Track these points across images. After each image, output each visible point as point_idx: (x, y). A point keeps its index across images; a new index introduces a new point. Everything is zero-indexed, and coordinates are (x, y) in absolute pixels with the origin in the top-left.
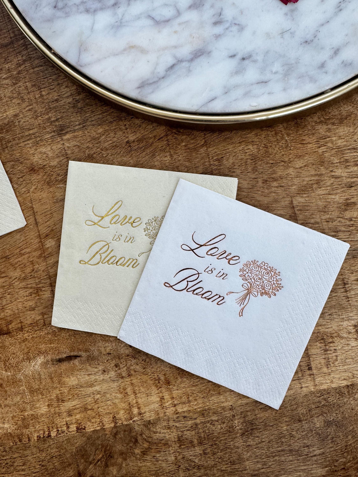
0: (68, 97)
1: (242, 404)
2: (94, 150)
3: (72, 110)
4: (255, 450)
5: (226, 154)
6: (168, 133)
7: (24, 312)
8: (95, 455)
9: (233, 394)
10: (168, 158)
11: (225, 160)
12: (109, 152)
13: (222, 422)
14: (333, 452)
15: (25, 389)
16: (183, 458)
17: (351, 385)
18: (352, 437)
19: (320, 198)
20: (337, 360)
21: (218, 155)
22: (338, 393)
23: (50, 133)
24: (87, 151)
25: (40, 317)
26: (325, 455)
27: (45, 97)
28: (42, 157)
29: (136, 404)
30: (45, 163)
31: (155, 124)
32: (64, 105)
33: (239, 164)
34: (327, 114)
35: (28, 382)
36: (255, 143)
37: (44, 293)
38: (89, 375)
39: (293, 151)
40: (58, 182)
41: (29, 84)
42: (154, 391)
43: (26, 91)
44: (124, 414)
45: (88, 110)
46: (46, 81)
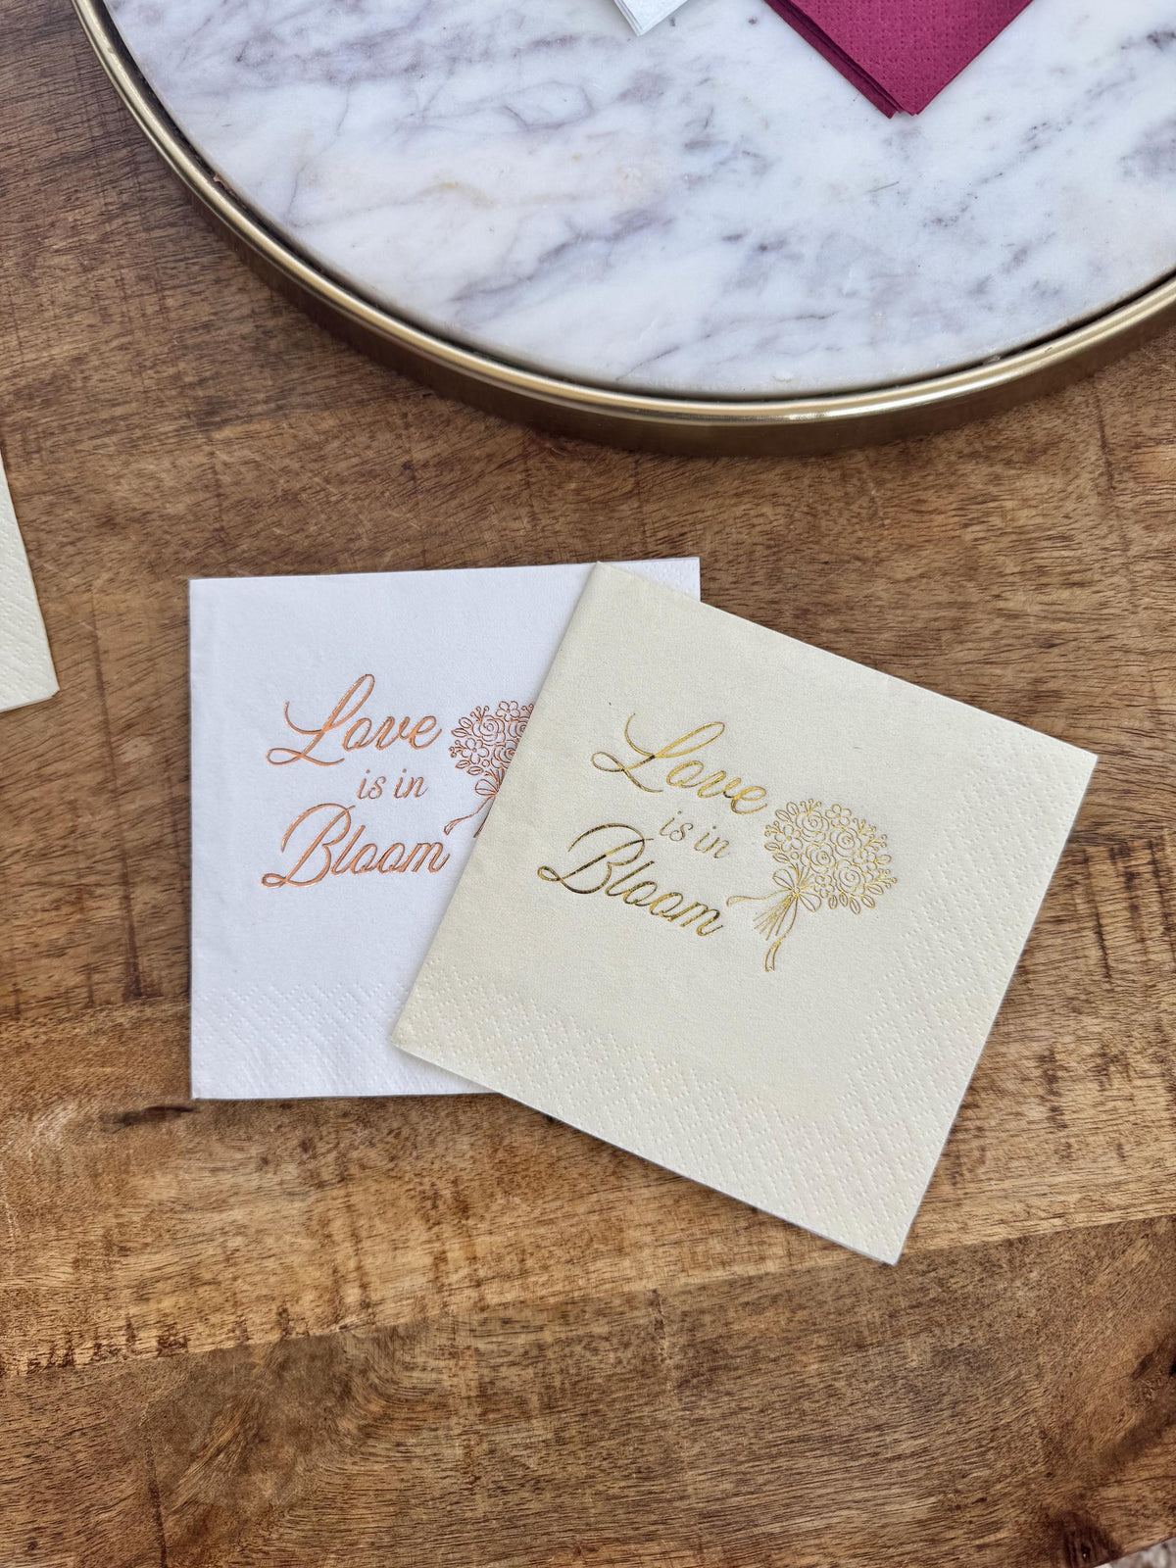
0: (241, 320)
1: (689, 1288)
2: (305, 479)
3: (248, 356)
4: (719, 1434)
5: (694, 524)
6: (530, 449)
7: (29, 960)
8: (210, 1430)
9: (661, 1255)
10: (525, 524)
11: (690, 543)
12: (347, 488)
13: (621, 1343)
14: (953, 1448)
15: (7, 1205)
16: (492, 1452)
17: (1020, 1240)
18: (1012, 1403)
19: (959, 671)
20: (984, 1162)
21: (669, 526)
22: (981, 1264)
23: (176, 419)
24: (282, 481)
25: (80, 979)
26: (927, 1458)
27: (173, 315)
28: (141, 489)
29: (355, 1274)
30: (148, 507)
31: (492, 421)
32: (227, 342)
33: (731, 558)
34: (992, 435)
35: (18, 1184)
36: (781, 500)
37: (100, 903)
38: (214, 1171)
39: (890, 532)
40: (181, 566)
41: (129, 274)
42: (417, 1233)
43: (118, 293)
44: (314, 1304)
45: (297, 361)
46: (182, 269)
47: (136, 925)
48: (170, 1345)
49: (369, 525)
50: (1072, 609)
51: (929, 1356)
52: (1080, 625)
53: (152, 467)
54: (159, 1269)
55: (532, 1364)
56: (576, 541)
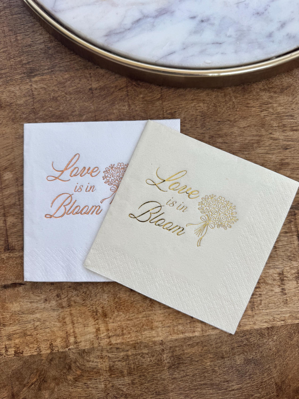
0: (40, 44)
1: (172, 340)
2: (59, 93)
3: (43, 55)
4: (180, 382)
5: (179, 109)
6: (129, 84)
8: (30, 378)
9: (164, 330)
10: (126, 108)
11: (177, 115)
12: (72, 96)
13: (151, 355)
14: (249, 388)
16: (113, 386)
17: (271, 327)
18: (267, 375)
19: (259, 156)
20: (261, 304)
21: (171, 109)
22: (259, 334)
23: (20, 74)
24: (52, 94)
26: (242, 390)
27: (19, 42)
28: (10, 96)
29: (73, 334)
30: (12, 101)
31: (117, 76)
32: (36, 50)
33: (190, 119)
34: (271, 83)
36: (206, 102)
38: (31, 302)
39: (239, 112)
40: (22, 120)
41: (6, 29)
42: (91, 322)
43: (3, 35)
44: (60, 342)
45: (57, 57)
46: (22, 27)
47: (8, 229)
48: (18, 353)
49: (79, 107)
50: (293, 138)
51: (243, 361)
52: (295, 143)
53: (13, 89)
54: (15, 331)
55: (125, 361)
56: (142, 113)
